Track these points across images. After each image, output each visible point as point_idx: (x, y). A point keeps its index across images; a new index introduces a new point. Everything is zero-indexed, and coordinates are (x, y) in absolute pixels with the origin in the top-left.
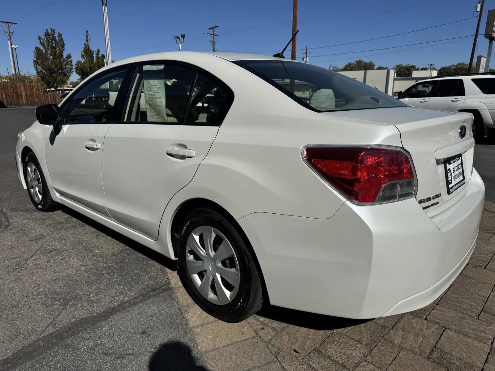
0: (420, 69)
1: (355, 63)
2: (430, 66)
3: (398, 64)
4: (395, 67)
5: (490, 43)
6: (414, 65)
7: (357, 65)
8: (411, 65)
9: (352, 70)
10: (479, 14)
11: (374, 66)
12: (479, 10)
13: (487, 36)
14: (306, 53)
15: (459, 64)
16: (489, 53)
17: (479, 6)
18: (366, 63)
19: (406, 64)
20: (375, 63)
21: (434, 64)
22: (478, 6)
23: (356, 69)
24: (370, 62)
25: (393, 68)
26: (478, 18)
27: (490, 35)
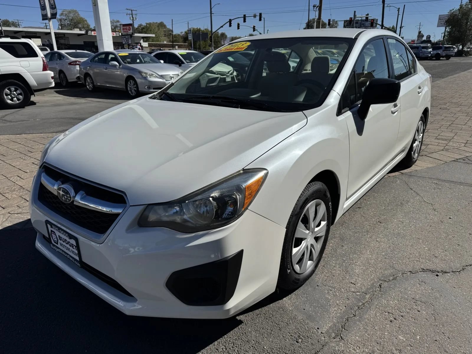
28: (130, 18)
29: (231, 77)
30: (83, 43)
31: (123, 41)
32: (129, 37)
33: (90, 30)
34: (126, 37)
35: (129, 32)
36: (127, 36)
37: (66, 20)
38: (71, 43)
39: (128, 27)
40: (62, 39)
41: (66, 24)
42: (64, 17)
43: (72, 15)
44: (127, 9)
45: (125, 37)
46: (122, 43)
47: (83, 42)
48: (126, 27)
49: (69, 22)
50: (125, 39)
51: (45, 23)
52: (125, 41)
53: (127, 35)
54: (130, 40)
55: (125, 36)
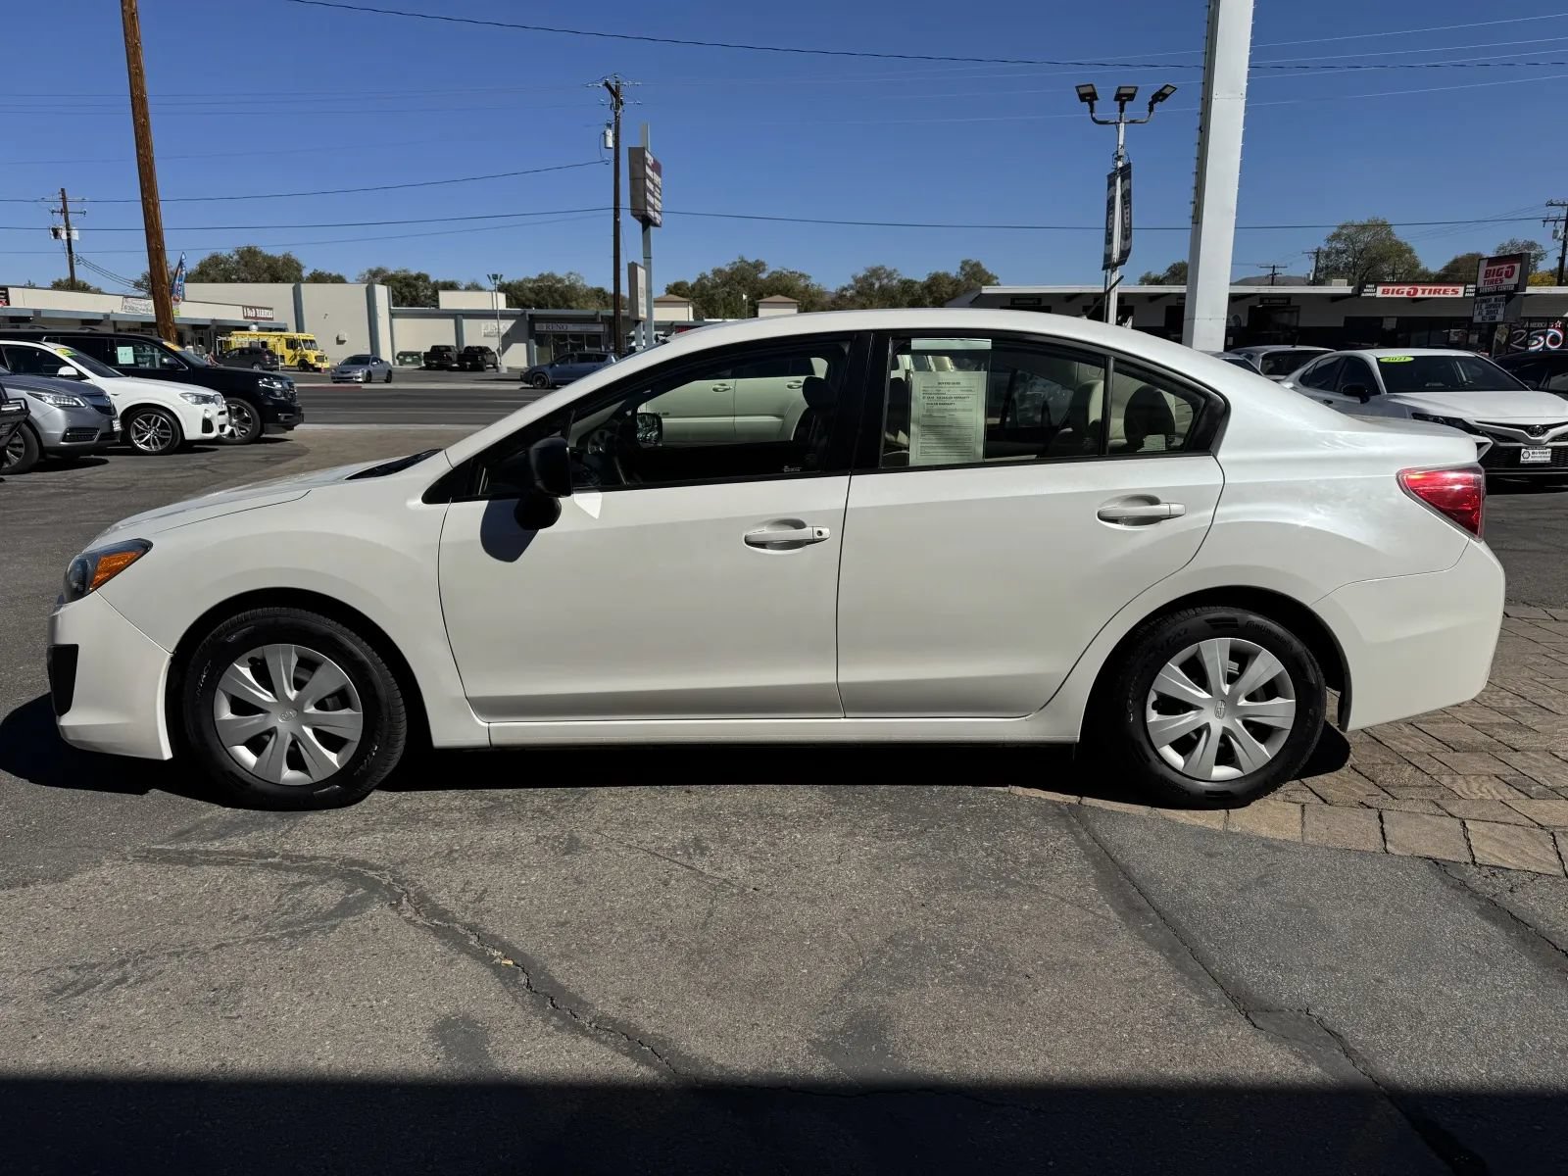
0: (463, 287)
1: (236, 257)
2: (493, 282)
3: (374, 268)
4: (367, 276)
5: (644, 231)
6: (423, 272)
7: (242, 263)
8: (414, 272)
9: (228, 280)
10: (612, 153)
11: (301, 271)
12: (610, 143)
13: (637, 212)
14: (64, 211)
15: (542, 278)
16: (647, 257)
17: (610, 133)
18: (271, 258)
19: (397, 269)
20: (302, 262)
21: (501, 276)
22: (607, 133)
23: (243, 275)
24: (284, 256)
25: (360, 278)
26: (612, 164)
27: (644, 212)
28: (1556, 232)
29: (1553, 448)
30: (1341, 324)
31: (1477, 312)
32: (1501, 300)
33: (1370, 283)
34: (1490, 300)
35: (1506, 281)
36: (1493, 298)
37: (1344, 252)
38: (1301, 324)
39: (1506, 266)
40: (1285, 311)
41: (1342, 265)
42: (1340, 246)
43: (1366, 237)
44: (1552, 205)
45: (1484, 301)
46: (1471, 319)
47: (1343, 321)
48: (1497, 267)
49: (1350, 259)
50: (1484, 306)
51: (1274, 267)
52: (1484, 313)
53: (1497, 293)
54: (1501, 311)
55: (1486, 297)
